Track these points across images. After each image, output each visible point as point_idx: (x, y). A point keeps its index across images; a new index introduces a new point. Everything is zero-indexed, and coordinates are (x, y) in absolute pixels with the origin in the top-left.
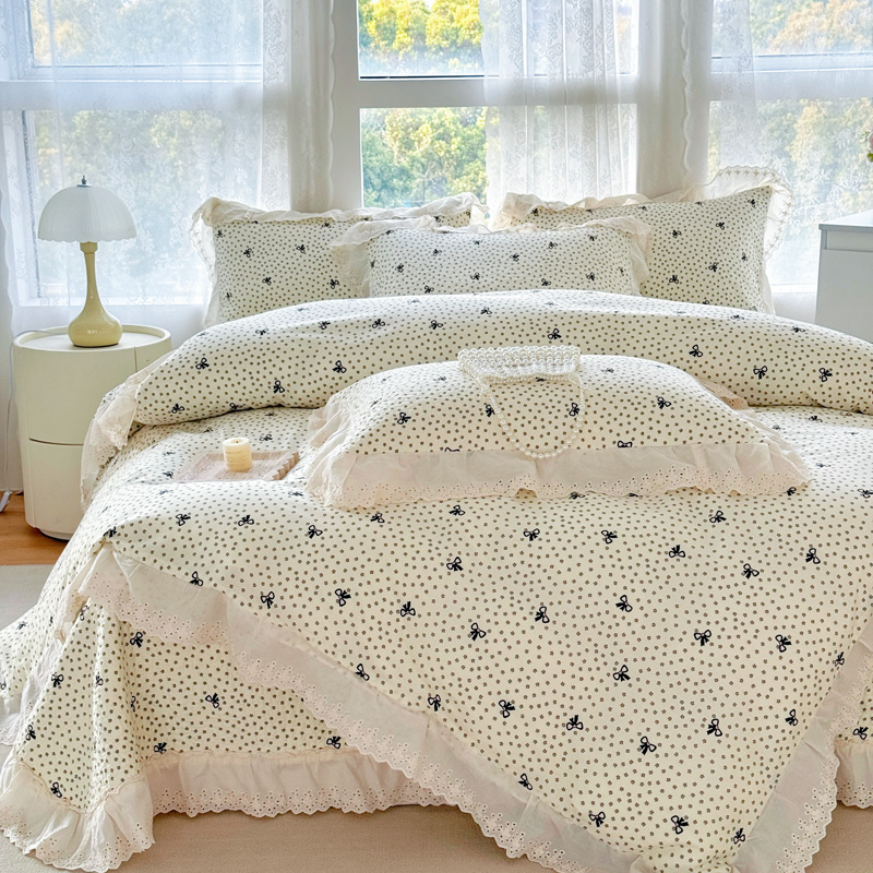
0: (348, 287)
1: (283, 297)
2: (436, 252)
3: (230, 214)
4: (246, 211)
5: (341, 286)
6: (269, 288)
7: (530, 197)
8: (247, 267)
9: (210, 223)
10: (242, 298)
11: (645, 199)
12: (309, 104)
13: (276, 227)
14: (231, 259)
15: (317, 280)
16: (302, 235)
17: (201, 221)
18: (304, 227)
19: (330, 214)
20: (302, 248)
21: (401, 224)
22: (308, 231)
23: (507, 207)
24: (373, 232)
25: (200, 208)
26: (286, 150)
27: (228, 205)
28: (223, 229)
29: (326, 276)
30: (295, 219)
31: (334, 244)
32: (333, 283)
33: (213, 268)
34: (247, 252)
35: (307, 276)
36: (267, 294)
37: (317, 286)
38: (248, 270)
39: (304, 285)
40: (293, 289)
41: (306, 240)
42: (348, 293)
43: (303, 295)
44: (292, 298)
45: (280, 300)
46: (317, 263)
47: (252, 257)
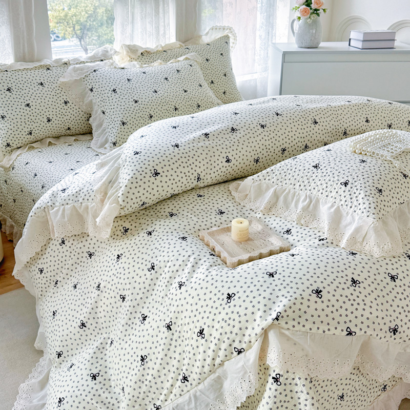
0: (75, 103)
1: (40, 114)
2: (128, 80)
5: (71, 104)
6: (30, 109)
7: (134, 46)
8: (11, 99)
10: (14, 118)
13: (20, 73)
15: (56, 102)
16: (38, 76)
18: (37, 71)
19: (46, 62)
20: (42, 84)
22: (40, 73)
23: (128, 52)
24: (84, 71)
29: (60, 98)
31: (61, 80)
32: (66, 103)
34: (8, 90)
35: (50, 100)
36: (30, 113)
37: (57, 105)
38: (13, 100)
39: (50, 105)
40: (44, 108)
41: (42, 79)
42: (75, 107)
43: (50, 112)
44: (45, 114)
45: (39, 116)
46: (53, 92)
47: (12, 92)
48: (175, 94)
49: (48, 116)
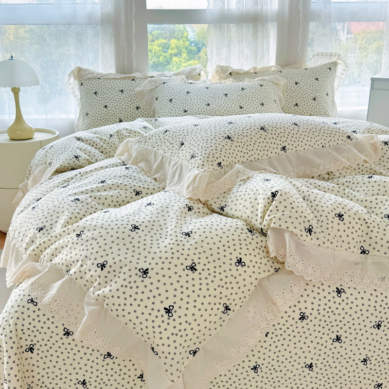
0: (145, 109)
1: (114, 115)
2: (188, 92)
3: (86, 74)
4: (94, 73)
5: (141, 109)
6: (107, 110)
7: (227, 67)
8: (95, 100)
9: (77, 79)
10: (93, 115)
11: (280, 68)
12: (123, 21)
13: (109, 81)
14: (87, 96)
15: (130, 106)
16: (122, 84)
17: (72, 78)
18: (122, 81)
19: (134, 75)
20: (122, 91)
21: (170, 79)
22: (124, 83)
23: (217, 72)
24: (156, 83)
25: (72, 72)
26: (113, 44)
27: (85, 70)
28: (83, 82)
29: (134, 104)
30: (118, 77)
31: (138, 89)
32: (137, 108)
33: (79, 101)
34: (95, 93)
35: (125, 105)
36: (106, 113)
37: (130, 109)
38: (96, 102)
39: (123, 109)
40: (118, 111)
41: (124, 87)
42: (145, 113)
43: (123, 114)
44: (118, 115)
45: (112, 116)
46: (129, 98)
47: (98, 95)
48: (228, 109)
49: (120, 118)
